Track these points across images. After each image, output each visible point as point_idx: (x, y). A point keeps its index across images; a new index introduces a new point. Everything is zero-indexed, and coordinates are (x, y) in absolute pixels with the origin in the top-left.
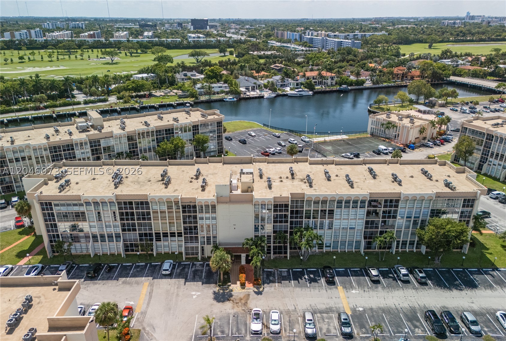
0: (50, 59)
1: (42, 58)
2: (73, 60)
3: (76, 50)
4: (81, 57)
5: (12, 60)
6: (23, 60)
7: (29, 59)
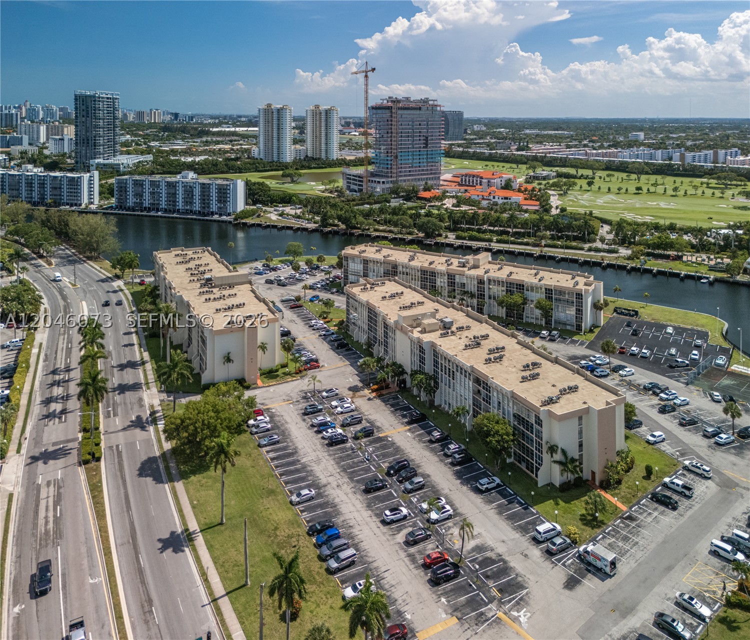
0: (674, 194)
1: (665, 191)
2: (707, 198)
3: (743, 183)
4: (721, 195)
5: (627, 190)
6: (640, 191)
7: (648, 190)
